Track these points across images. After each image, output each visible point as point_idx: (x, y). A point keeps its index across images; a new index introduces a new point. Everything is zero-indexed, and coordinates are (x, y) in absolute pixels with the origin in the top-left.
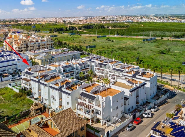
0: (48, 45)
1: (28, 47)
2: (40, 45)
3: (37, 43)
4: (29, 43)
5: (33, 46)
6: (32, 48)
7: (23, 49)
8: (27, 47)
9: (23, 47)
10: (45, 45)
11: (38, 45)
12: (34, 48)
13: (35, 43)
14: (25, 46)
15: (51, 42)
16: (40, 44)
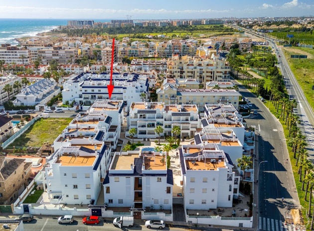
0: (217, 72)
1: (184, 72)
2: (203, 72)
3: (198, 68)
4: (185, 67)
5: (192, 72)
6: (190, 74)
7: (175, 74)
8: (182, 72)
9: (176, 72)
10: (211, 72)
11: (199, 70)
12: (193, 75)
13: (196, 68)
14: (179, 70)
15: (226, 68)
16: (203, 70)
